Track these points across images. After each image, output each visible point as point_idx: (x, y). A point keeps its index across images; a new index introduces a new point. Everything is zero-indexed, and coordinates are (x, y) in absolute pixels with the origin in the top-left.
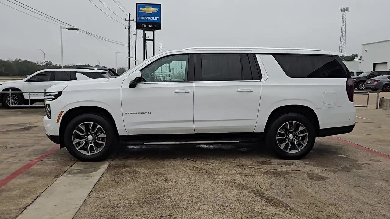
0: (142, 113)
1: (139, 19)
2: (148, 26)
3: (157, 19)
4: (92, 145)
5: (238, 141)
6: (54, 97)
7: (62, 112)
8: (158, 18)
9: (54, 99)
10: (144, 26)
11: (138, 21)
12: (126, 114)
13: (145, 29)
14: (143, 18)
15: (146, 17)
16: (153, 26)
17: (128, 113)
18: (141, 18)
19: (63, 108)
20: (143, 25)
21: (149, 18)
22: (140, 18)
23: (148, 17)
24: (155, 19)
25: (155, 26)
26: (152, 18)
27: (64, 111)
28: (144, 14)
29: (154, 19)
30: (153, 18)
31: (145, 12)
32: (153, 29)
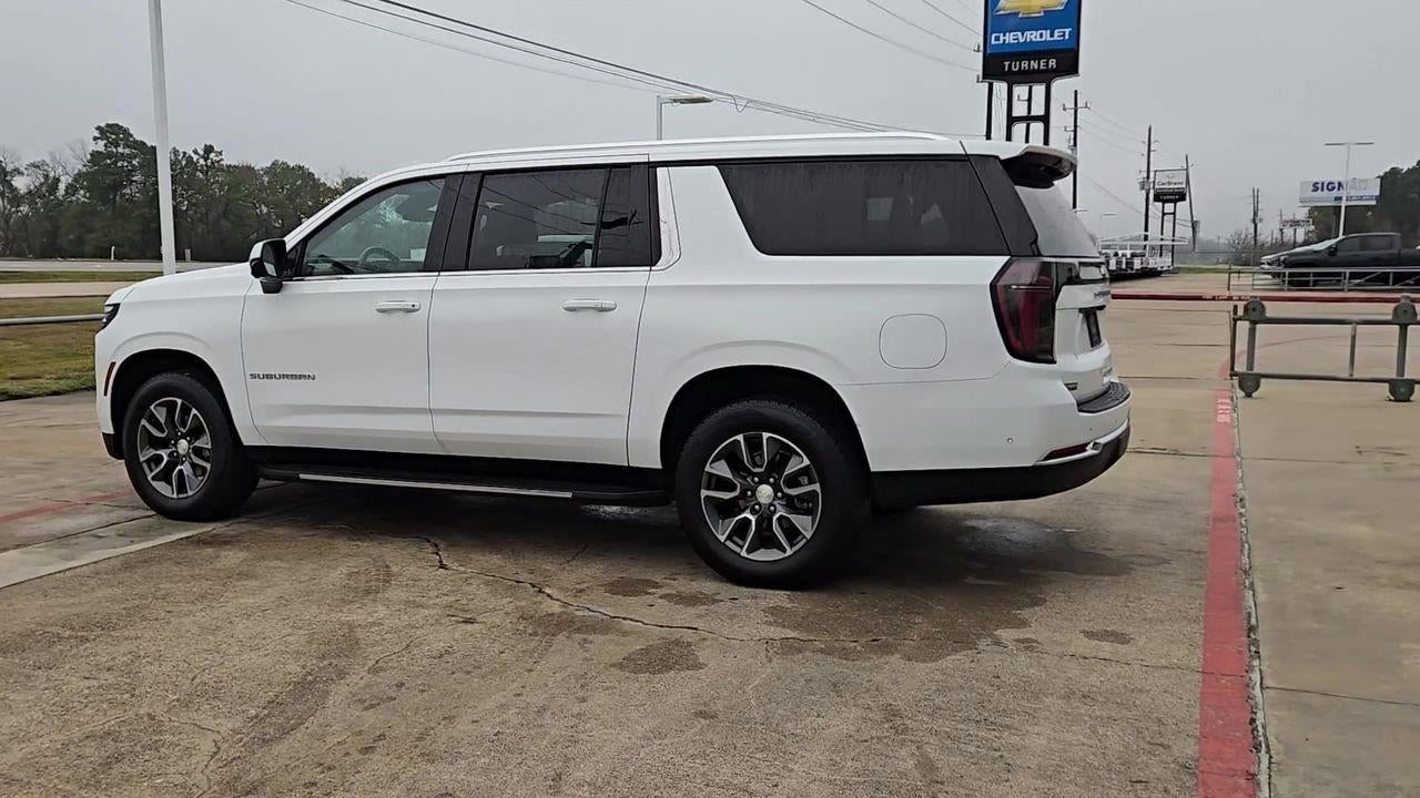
0: (295, 377)
1: (993, 42)
2: (1025, 65)
3: (1064, 36)
5: (568, 495)
7: (113, 364)
8: (1067, 31)
10: (1010, 66)
11: (988, 52)
13: (1013, 79)
14: (1010, 38)
15: (1019, 33)
16: (1047, 63)
17: (259, 375)
18: (1002, 38)
19: (114, 354)
20: (1007, 63)
21: (1033, 36)
22: (997, 39)
23: (1029, 33)
24: (1056, 38)
25: (1053, 63)
26: (1044, 32)
28: (1012, 22)
29: (1052, 35)
30: (1046, 35)
31: (1018, 13)
32: (1046, 77)
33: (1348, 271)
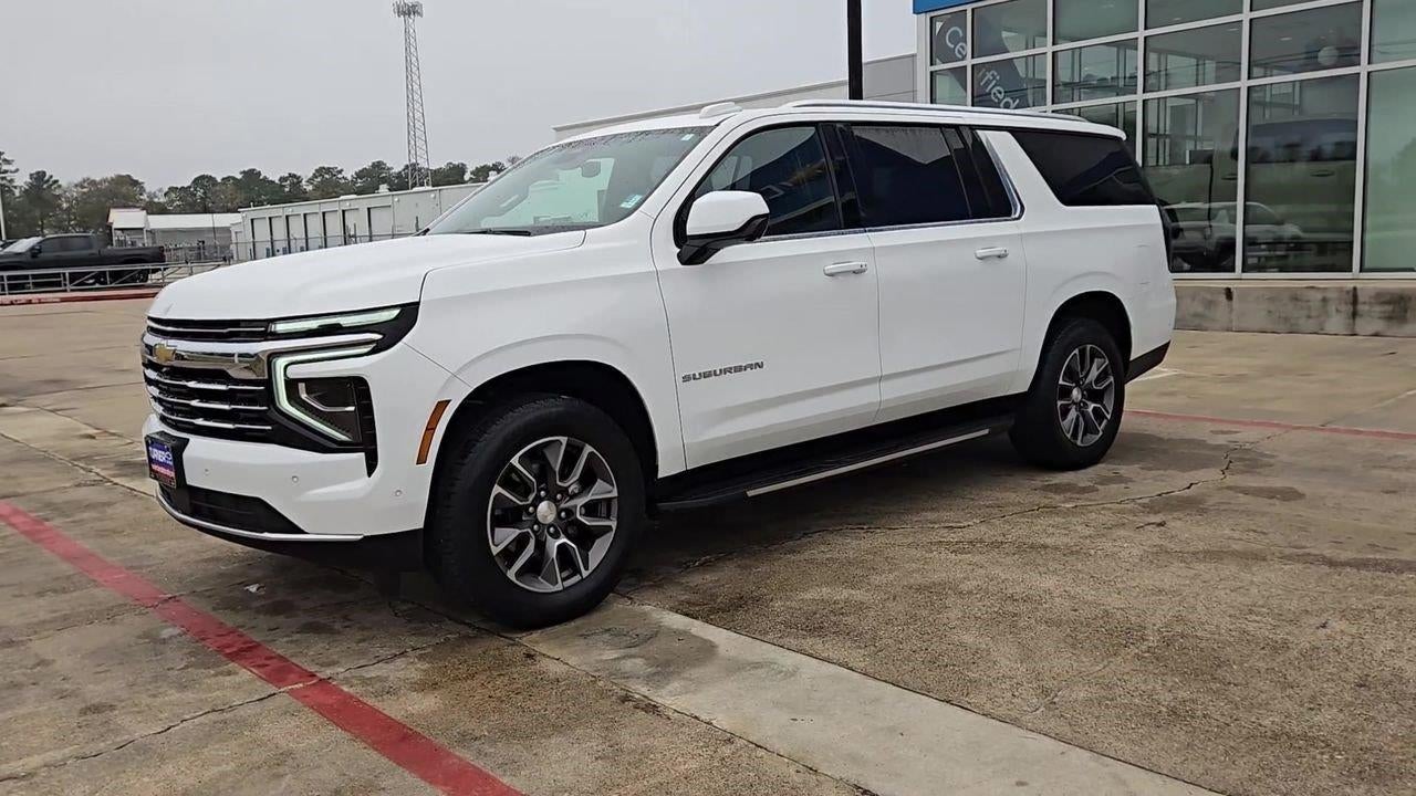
0: (739, 369)
4: (564, 545)
5: (986, 432)
6: (377, 337)
7: (442, 405)
9: (379, 348)
12: (686, 379)
17: (694, 375)
19: (444, 387)
27: (449, 401)
33: (67, 271)
